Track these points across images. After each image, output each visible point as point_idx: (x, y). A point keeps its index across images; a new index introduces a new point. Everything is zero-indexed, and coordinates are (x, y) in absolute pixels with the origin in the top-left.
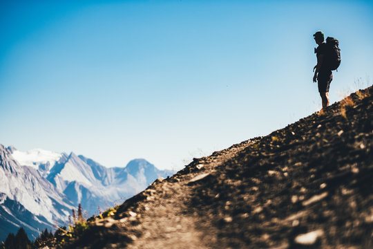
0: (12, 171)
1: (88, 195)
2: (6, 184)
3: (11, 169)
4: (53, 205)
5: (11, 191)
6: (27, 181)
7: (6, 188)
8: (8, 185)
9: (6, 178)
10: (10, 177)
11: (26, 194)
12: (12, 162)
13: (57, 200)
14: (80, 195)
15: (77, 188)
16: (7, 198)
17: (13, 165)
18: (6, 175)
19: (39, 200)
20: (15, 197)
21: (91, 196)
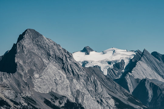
0: (73, 74)
1: (159, 92)
2: (67, 87)
3: (73, 72)
4: (116, 105)
5: (72, 93)
6: (89, 83)
7: (67, 90)
8: (69, 89)
9: (68, 81)
10: (72, 80)
11: (88, 96)
12: (74, 65)
13: (121, 99)
14: (150, 93)
15: (148, 86)
16: (68, 101)
17: (75, 67)
18: (68, 78)
19: (102, 101)
20: (77, 99)
21: (161, 93)
